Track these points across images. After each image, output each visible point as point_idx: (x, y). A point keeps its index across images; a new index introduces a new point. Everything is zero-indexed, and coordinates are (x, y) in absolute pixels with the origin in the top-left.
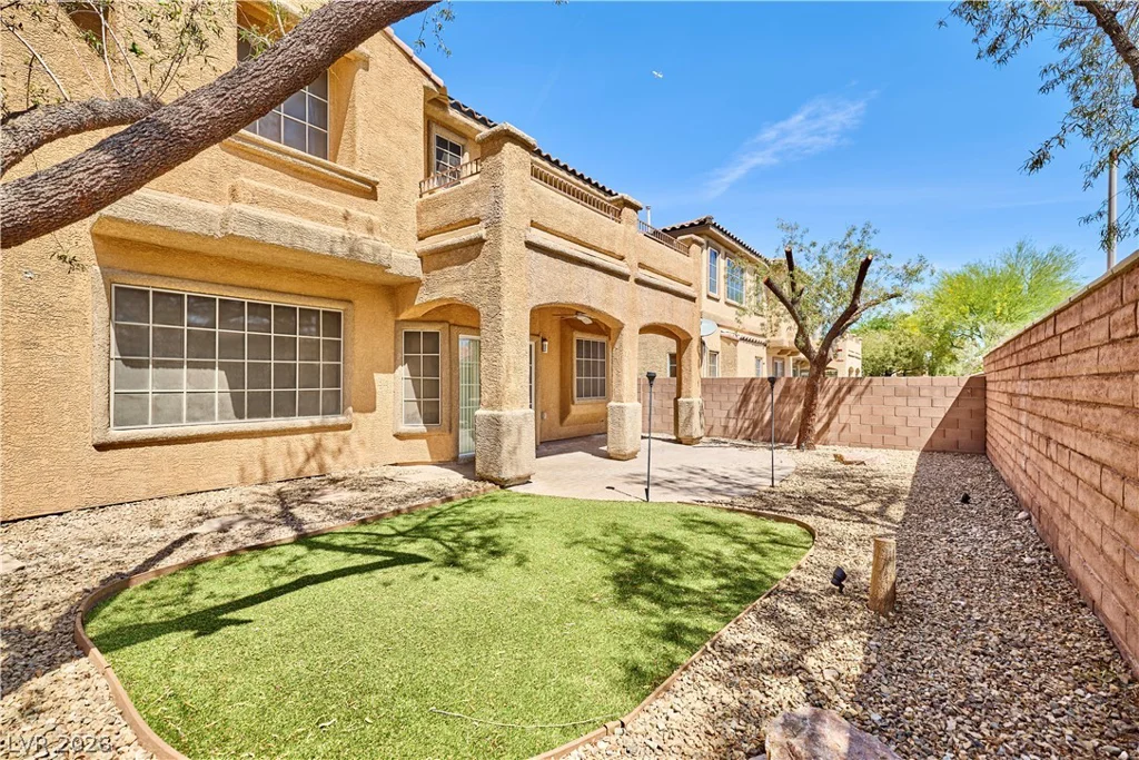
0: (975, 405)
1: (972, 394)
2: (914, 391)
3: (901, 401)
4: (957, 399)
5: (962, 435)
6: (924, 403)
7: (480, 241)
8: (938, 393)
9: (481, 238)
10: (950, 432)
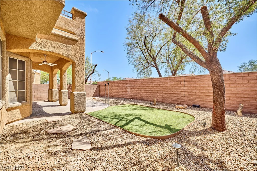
0: (99, 89)
1: (98, 87)
2: (91, 87)
3: (89, 89)
4: (97, 88)
5: (97, 94)
6: (93, 89)
7: (76, 41)
8: (94, 87)
9: (77, 40)
10: (96, 93)
